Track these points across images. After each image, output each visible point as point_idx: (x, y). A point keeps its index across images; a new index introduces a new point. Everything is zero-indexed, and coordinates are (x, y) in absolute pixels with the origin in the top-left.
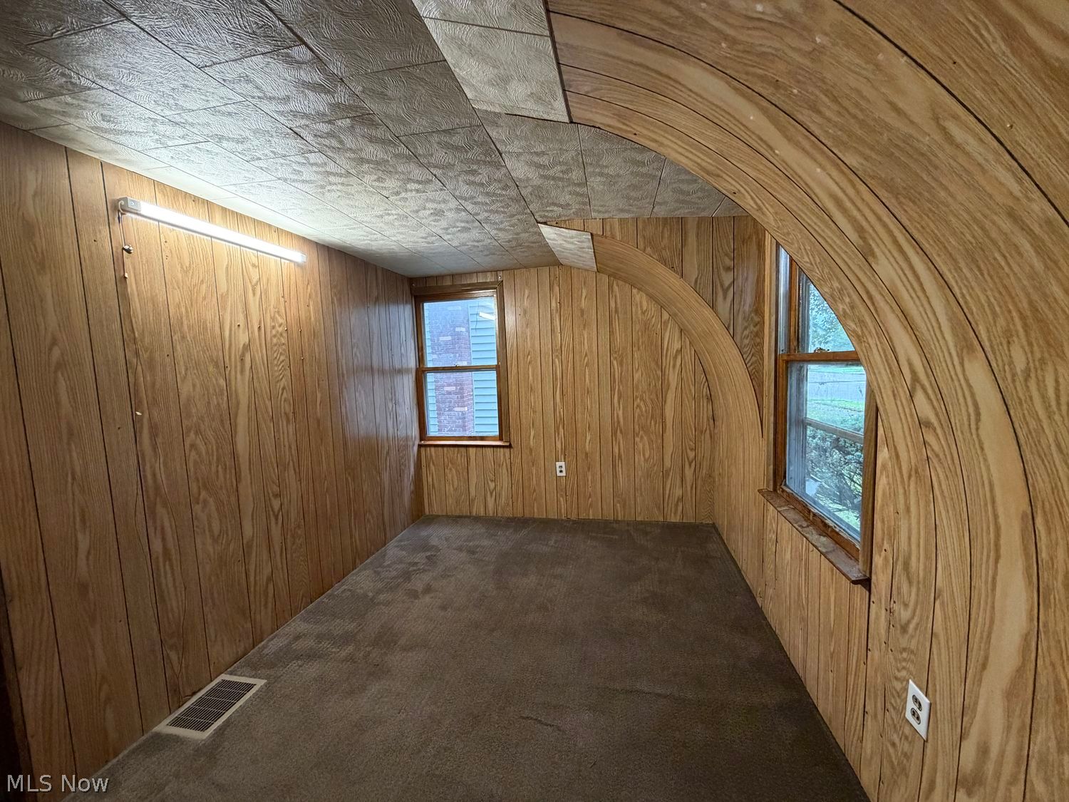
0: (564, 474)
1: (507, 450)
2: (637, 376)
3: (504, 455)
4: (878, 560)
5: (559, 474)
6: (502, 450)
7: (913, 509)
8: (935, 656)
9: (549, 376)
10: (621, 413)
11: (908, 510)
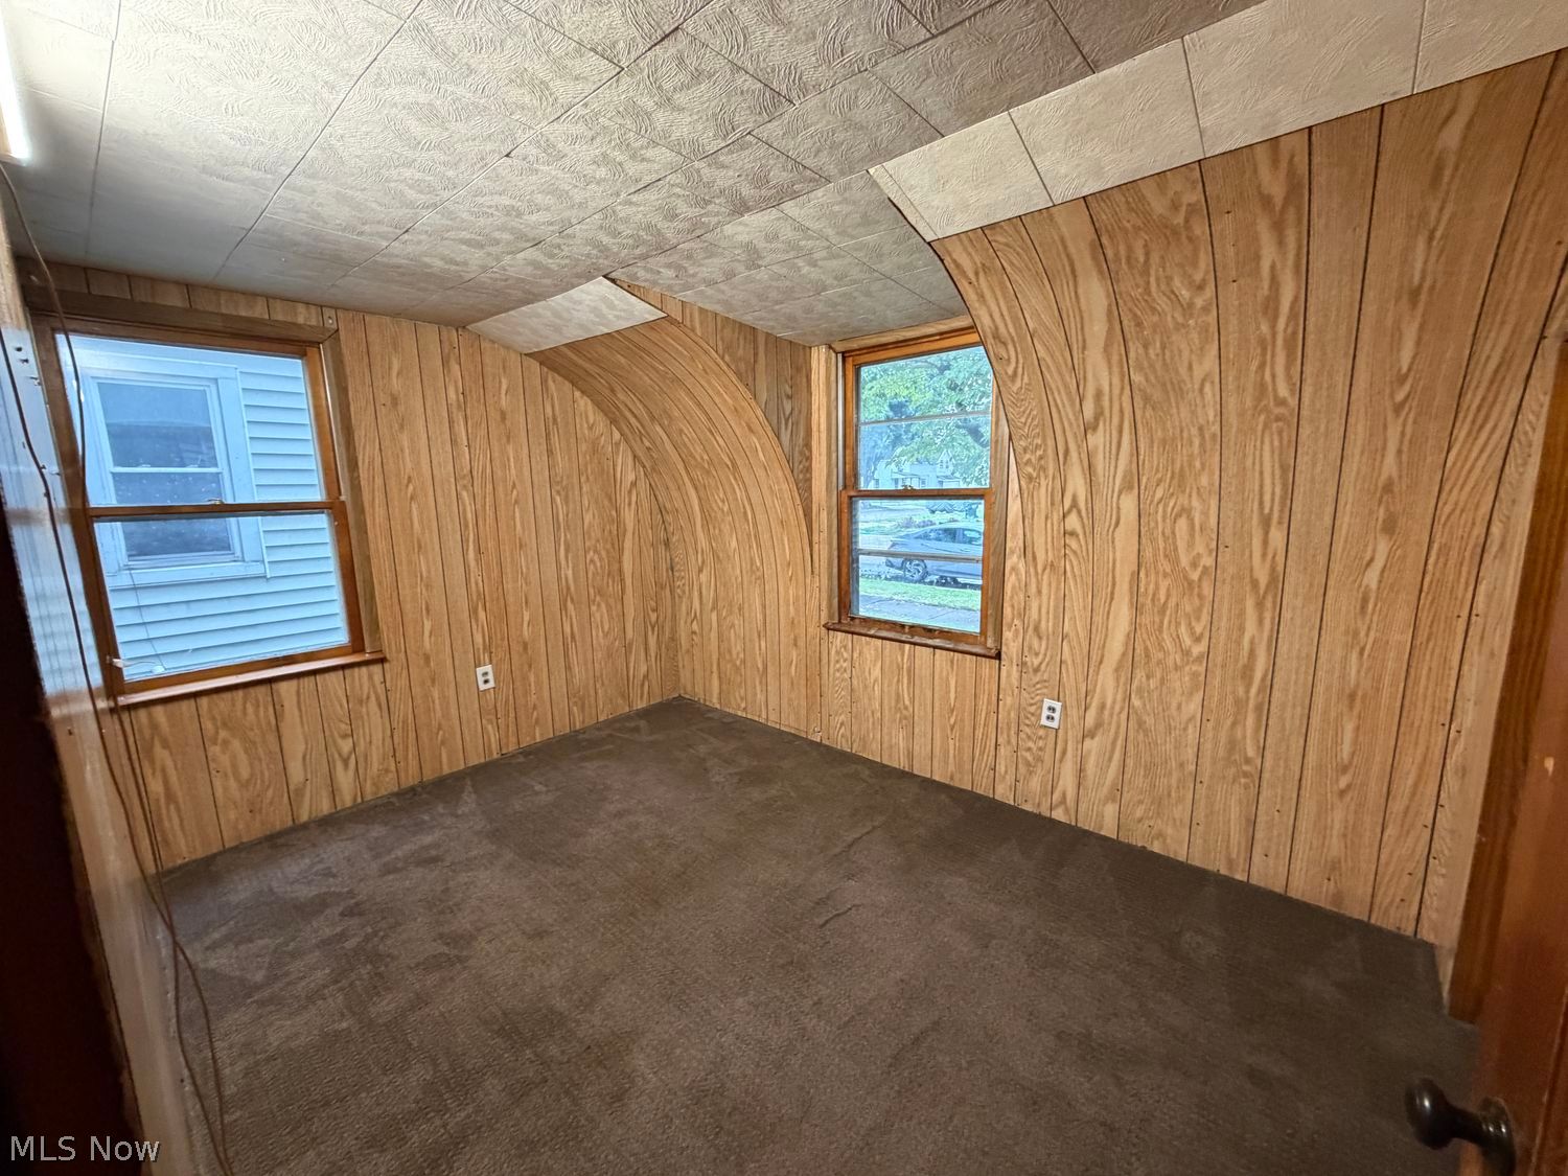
0: (491, 684)
1: (376, 669)
2: (588, 518)
3: (370, 677)
4: (1007, 634)
5: (483, 687)
6: (364, 670)
7: (1045, 591)
8: (1064, 675)
9: (452, 520)
10: (570, 572)
11: (1039, 592)
